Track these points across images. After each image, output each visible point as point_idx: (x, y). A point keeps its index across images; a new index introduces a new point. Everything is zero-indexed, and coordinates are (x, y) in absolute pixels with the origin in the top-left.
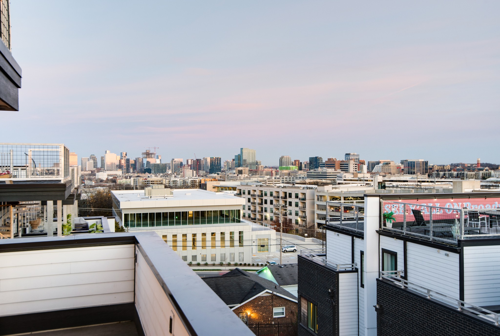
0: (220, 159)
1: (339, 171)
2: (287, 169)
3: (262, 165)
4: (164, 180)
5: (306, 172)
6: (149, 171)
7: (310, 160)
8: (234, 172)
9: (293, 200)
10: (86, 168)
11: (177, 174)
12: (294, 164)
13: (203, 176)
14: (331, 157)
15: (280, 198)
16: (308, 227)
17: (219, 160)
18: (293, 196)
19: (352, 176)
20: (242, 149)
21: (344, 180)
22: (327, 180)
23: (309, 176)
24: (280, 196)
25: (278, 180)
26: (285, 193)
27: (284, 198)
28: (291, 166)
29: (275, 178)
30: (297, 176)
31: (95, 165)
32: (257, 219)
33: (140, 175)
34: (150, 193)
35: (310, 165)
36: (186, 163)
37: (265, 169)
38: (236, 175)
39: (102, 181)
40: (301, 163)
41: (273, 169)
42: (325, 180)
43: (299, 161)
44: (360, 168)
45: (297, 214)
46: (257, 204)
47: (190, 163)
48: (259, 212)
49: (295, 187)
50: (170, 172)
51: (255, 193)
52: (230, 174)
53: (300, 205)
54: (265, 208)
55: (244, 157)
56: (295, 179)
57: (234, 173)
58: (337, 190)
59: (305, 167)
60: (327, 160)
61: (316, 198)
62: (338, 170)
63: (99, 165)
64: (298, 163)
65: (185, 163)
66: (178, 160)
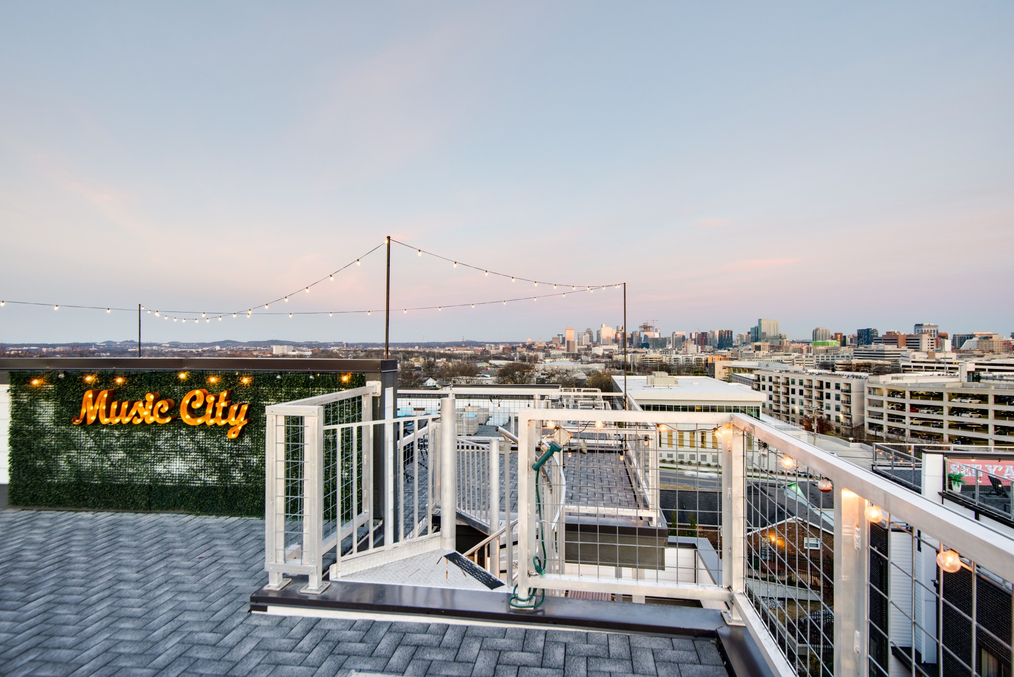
0: (732, 332)
1: (904, 348)
2: (823, 344)
3: (787, 340)
4: (664, 357)
5: (852, 349)
6: (647, 346)
7: (858, 333)
8: (750, 347)
9: (833, 392)
10: (582, 342)
11: (678, 350)
12: (834, 338)
13: (709, 352)
14: (891, 330)
15: (814, 389)
16: (854, 426)
17: (730, 333)
18: (833, 386)
19: (926, 356)
20: (760, 320)
21: (913, 362)
22: (885, 360)
23: (856, 355)
24: (814, 386)
25: (811, 359)
26: (821, 382)
27: (820, 399)
28: (830, 341)
29: (807, 357)
30: (838, 354)
31: (591, 340)
32: (781, 412)
33: (637, 350)
34: (653, 382)
35: (858, 340)
36: (689, 337)
37: (792, 345)
38: (752, 352)
39: (598, 356)
40: (845, 337)
41: (803, 344)
42: (881, 360)
43: (841, 334)
44: (939, 344)
45: (838, 409)
46: (781, 393)
47: (693, 337)
48: (783, 403)
49: (835, 375)
50: (670, 347)
51: (779, 380)
52: (745, 350)
53: (843, 398)
54: (793, 399)
55: (764, 329)
56: (835, 358)
57: (750, 349)
58: (899, 381)
59: (851, 342)
60: (885, 334)
61: (866, 391)
62: (902, 347)
63: (595, 340)
64: (841, 336)
65: (687, 337)
66: (679, 333)
